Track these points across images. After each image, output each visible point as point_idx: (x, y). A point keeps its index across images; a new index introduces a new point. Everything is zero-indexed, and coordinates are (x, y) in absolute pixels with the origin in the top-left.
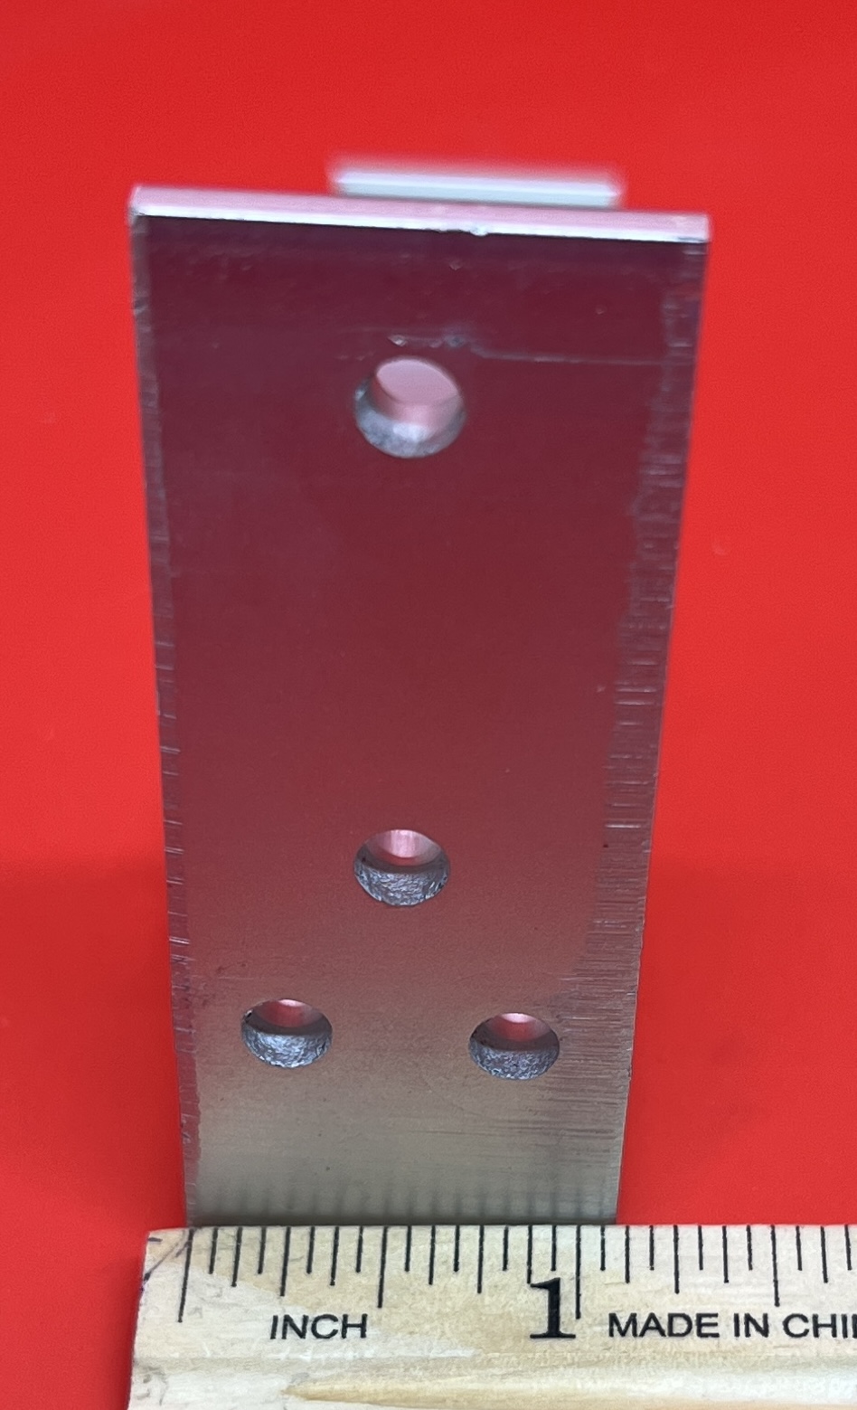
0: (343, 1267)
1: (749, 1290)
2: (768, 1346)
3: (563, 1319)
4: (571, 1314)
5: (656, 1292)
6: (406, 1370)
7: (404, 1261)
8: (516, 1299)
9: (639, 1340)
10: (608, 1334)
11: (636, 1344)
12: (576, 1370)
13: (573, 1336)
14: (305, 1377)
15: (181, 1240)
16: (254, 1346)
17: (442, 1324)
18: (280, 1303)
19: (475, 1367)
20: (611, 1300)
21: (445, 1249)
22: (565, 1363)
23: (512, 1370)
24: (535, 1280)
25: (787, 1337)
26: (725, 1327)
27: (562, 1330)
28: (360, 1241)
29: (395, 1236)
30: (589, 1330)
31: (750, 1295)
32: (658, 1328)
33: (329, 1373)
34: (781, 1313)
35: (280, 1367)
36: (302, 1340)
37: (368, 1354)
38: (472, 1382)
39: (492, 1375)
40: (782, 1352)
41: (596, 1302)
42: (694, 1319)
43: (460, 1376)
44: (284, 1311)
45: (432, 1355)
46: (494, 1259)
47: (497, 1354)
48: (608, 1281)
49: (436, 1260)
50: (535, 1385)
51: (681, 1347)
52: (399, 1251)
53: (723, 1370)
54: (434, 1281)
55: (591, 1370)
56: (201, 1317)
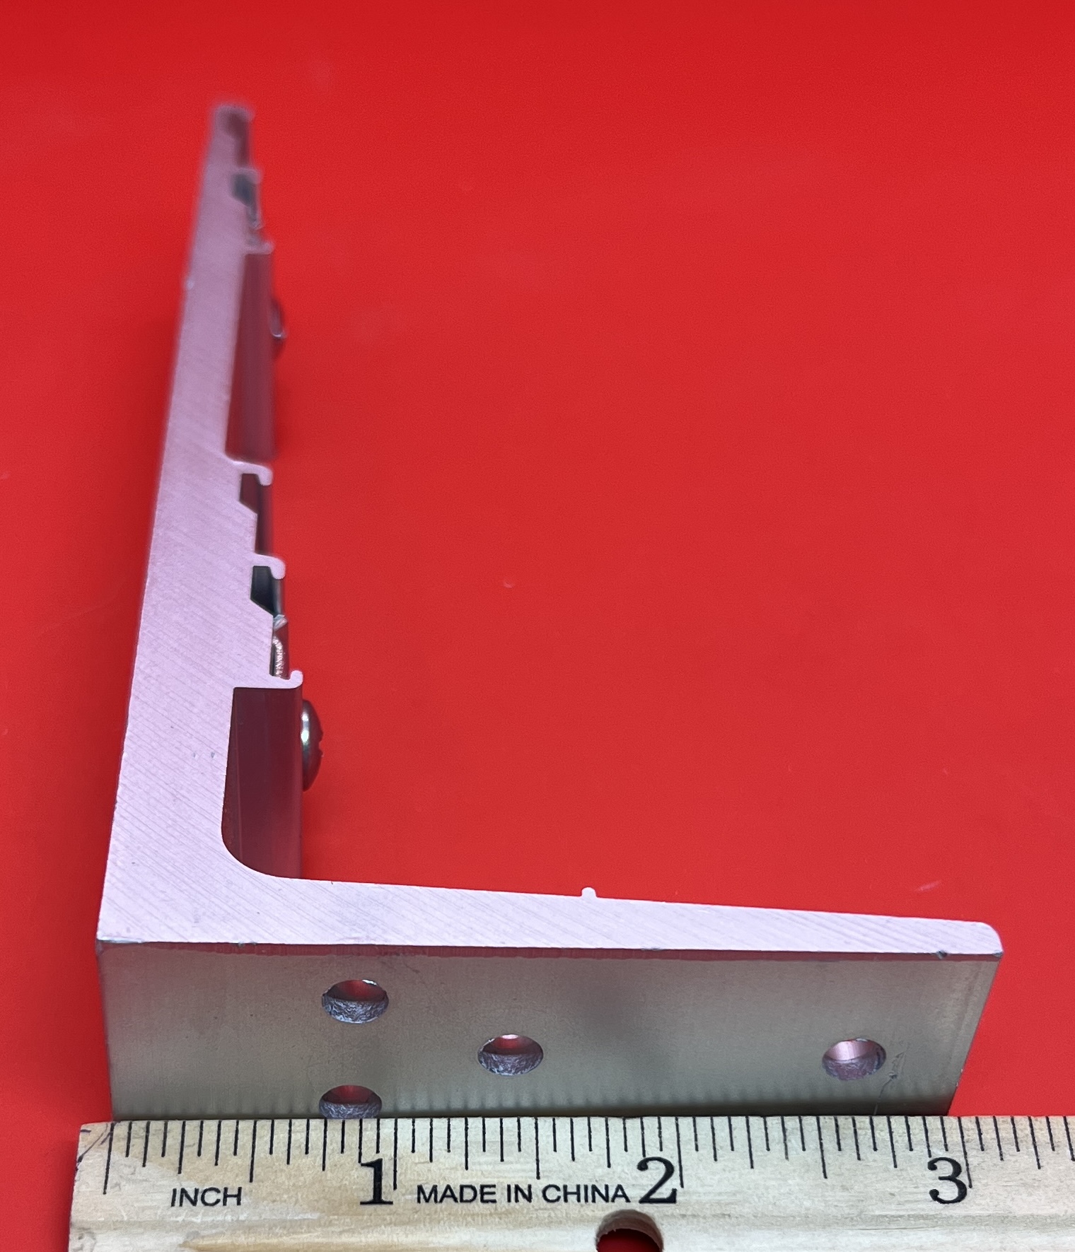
0: (223, 1151)
1: (518, 1166)
2: (532, 1209)
3: (384, 1190)
4: (390, 1185)
5: (452, 1169)
6: (270, 1228)
7: (268, 1146)
8: (350, 1175)
9: (439, 1205)
10: (416, 1201)
11: (437, 1208)
12: (394, 1228)
13: (391, 1203)
14: (196, 1234)
15: (106, 1130)
16: (159, 1212)
17: (297, 1194)
18: (178, 1179)
19: (320, 1226)
20: (419, 1175)
21: (298, 1137)
22: (385, 1222)
23: (347, 1228)
24: (363, 1161)
25: (544, 1201)
26: (500, 1195)
27: (383, 1198)
28: (237, 1131)
29: (263, 1127)
30: (403, 1197)
31: (518, 1171)
32: (453, 1196)
33: (214, 1231)
34: (541, 1184)
35: (178, 1227)
36: (194, 1207)
37: (242, 1218)
38: (318, 1237)
39: (333, 1232)
40: (540, 1213)
41: (408, 1176)
42: (478, 1189)
43: (309, 1232)
44: (181, 1185)
45: (288, 1218)
46: (335, 1145)
47: (336, 1217)
48: (417, 1161)
49: (292, 1145)
50: (363, 1239)
51: (469, 1210)
52: (265, 1139)
53: (499, 1227)
54: (291, 1162)
55: (404, 1226)
56: (120, 1189)
